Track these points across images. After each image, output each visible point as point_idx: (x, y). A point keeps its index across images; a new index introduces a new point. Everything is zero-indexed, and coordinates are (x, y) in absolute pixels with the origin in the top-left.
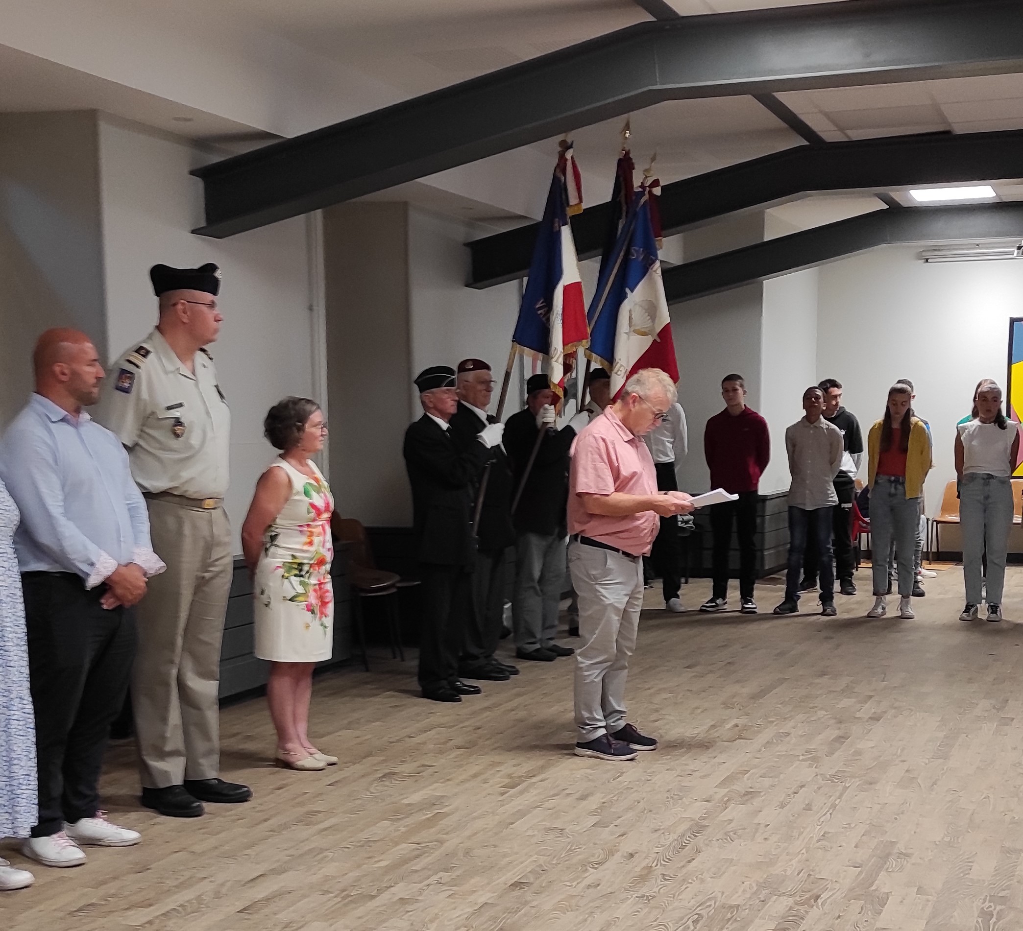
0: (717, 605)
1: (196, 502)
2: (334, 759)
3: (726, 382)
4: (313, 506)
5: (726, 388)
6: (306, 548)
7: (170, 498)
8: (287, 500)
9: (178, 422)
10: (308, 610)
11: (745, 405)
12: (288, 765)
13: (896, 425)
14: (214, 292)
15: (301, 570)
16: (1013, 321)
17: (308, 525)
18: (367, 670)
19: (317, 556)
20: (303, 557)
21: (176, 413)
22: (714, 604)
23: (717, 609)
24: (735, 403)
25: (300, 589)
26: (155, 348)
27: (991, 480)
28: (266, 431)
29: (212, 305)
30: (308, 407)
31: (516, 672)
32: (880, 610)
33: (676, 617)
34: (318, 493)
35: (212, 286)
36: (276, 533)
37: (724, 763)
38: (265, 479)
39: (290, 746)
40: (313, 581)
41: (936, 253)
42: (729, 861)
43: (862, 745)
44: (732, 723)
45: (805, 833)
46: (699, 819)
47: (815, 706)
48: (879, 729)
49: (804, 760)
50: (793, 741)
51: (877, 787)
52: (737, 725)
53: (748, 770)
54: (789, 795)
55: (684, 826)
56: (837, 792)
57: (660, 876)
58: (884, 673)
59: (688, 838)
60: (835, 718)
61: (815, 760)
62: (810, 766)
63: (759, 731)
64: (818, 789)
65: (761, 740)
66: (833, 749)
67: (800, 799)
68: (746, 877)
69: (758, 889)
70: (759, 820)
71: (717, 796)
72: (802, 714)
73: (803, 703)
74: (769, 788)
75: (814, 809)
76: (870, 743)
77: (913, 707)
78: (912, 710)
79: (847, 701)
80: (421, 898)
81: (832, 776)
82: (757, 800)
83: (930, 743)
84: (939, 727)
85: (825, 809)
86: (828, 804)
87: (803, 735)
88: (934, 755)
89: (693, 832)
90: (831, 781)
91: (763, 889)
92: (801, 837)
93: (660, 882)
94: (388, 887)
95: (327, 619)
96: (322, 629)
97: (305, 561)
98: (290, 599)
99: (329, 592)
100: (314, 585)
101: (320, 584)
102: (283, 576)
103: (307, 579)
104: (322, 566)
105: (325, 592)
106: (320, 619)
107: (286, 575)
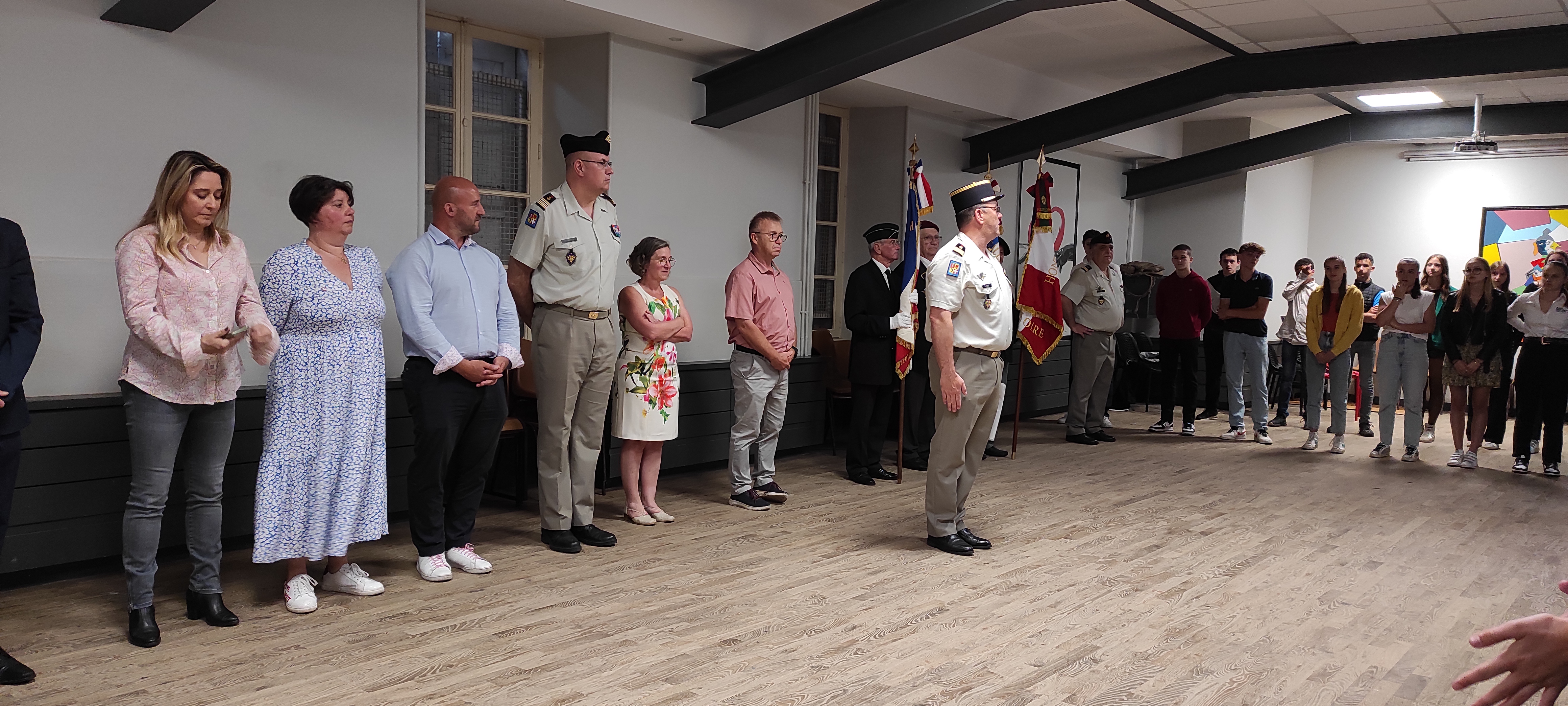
0: (1163, 427)
1: (584, 314)
3: (1176, 252)
5: (1175, 256)
6: (647, 351)
7: (562, 309)
9: (571, 252)
10: (645, 400)
11: (1190, 269)
12: (630, 519)
13: (1335, 291)
14: (607, 154)
15: (643, 369)
16: (1486, 210)
18: (834, 455)
19: (656, 358)
20: (644, 359)
21: (570, 246)
22: (1160, 426)
23: (1163, 430)
24: (1183, 268)
25: (640, 384)
26: (562, 195)
27: (1406, 340)
29: (604, 162)
32: (1313, 444)
34: (662, 310)
35: (605, 149)
36: (627, 340)
37: (1028, 557)
39: (633, 504)
40: (654, 378)
41: (1416, 154)
42: (930, 645)
43: (1167, 556)
44: (1074, 524)
45: (1024, 629)
46: (948, 604)
47: (1163, 518)
48: (1199, 543)
49: (1100, 563)
50: (1109, 545)
51: (1139, 594)
52: (1075, 527)
53: (1040, 566)
54: (1051, 592)
55: (927, 609)
56: (1098, 594)
57: (855, 650)
58: (1257, 496)
59: (919, 620)
60: (1170, 529)
61: (1109, 563)
62: (1099, 569)
63: (1088, 534)
64: (1084, 589)
65: (1082, 541)
66: (1137, 556)
67: (1057, 596)
68: (927, 661)
69: (924, 675)
70: (998, 611)
71: (986, 586)
72: (1143, 523)
73: (1154, 514)
74: (1040, 584)
75: (1058, 608)
76: (1177, 555)
77: (1251, 528)
78: (1247, 529)
79: (1197, 516)
80: (640, 642)
81: (1109, 580)
82: (1018, 593)
83: (1233, 561)
84: (1256, 547)
85: (1068, 609)
86: (1077, 605)
87: (1123, 541)
88: (1224, 572)
89: (930, 614)
90: (1104, 583)
91: (929, 675)
92: (1017, 632)
93: (848, 656)
94: (627, 629)
95: (668, 408)
96: (662, 417)
97: (646, 362)
98: (632, 391)
99: (674, 388)
100: (655, 382)
101: (661, 381)
102: (627, 373)
103: (647, 377)
104: (661, 366)
105: (668, 387)
106: (660, 409)
107: (629, 372)
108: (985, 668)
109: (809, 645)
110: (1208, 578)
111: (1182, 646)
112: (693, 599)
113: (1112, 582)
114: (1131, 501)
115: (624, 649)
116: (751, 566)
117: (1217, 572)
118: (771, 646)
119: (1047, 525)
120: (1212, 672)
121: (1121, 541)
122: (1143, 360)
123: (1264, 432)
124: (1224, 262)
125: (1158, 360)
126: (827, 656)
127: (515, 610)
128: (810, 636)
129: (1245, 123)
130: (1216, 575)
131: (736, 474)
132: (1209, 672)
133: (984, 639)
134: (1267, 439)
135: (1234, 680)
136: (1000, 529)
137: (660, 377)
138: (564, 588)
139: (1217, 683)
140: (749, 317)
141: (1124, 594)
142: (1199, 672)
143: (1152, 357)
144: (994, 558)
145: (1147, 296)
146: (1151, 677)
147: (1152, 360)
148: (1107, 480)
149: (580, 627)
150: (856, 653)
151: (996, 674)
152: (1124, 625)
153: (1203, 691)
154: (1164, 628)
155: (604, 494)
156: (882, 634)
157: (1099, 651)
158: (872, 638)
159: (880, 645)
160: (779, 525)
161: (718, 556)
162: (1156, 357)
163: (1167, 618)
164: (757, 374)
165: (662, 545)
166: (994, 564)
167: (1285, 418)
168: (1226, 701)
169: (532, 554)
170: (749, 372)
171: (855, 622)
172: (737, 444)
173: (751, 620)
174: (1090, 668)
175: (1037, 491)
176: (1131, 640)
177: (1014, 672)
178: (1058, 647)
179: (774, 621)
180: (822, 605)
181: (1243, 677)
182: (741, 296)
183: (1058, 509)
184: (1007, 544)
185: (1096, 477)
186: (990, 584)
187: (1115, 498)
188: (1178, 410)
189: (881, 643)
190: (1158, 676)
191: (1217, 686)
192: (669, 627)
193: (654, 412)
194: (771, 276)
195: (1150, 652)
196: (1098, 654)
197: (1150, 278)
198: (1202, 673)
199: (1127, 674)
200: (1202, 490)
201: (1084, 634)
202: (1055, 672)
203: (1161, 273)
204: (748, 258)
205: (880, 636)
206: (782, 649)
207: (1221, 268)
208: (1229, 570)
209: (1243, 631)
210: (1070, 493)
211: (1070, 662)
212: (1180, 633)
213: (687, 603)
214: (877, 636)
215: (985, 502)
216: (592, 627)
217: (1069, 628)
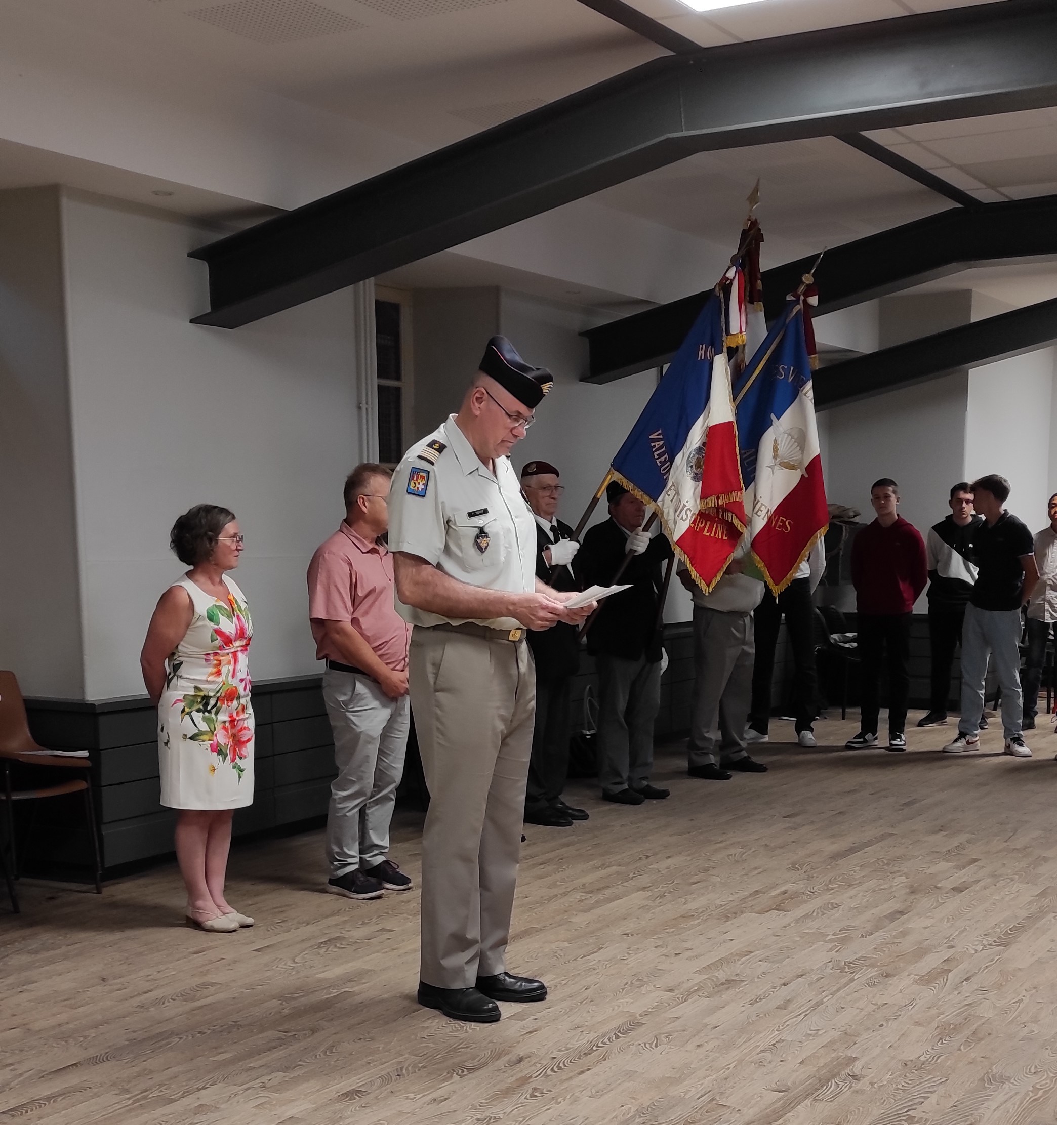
0: (865, 741)
2: (250, 920)
3: (877, 488)
4: (218, 632)
5: (876, 495)
6: (211, 678)
8: (188, 625)
10: (213, 750)
11: (898, 515)
12: (197, 925)
15: (207, 704)
17: (215, 654)
19: (225, 688)
20: (210, 689)
22: (862, 740)
23: (865, 745)
24: (887, 512)
25: (204, 727)
28: (173, 541)
30: (222, 517)
31: (585, 817)
33: (804, 753)
34: (229, 617)
36: (178, 662)
37: (732, 940)
38: (167, 599)
39: (200, 903)
40: (223, 717)
42: (630, 1075)
43: (917, 924)
44: (783, 889)
45: (752, 1041)
46: (640, 1015)
47: (899, 871)
48: (953, 903)
49: (831, 941)
50: (837, 915)
51: (893, 981)
52: (785, 892)
53: (751, 952)
54: (775, 987)
55: (614, 1024)
56: (838, 986)
57: (530, 1091)
58: (1015, 831)
59: (606, 1040)
60: (911, 887)
61: (844, 941)
62: (831, 950)
63: (806, 902)
64: (818, 980)
65: (799, 912)
66: (877, 928)
67: (784, 993)
68: (633, 1098)
69: (634, 1117)
70: (711, 1020)
71: (686, 986)
72: (874, 881)
73: (886, 867)
74: (758, 978)
75: (790, 1008)
76: (928, 922)
77: (1017, 876)
78: (1012, 880)
79: (943, 866)
80: (223, 1106)
81: (848, 964)
82: (731, 992)
83: (1003, 925)
84: (1029, 903)
85: (803, 1009)
86: (814, 1002)
87: (854, 908)
88: (995, 941)
89: (619, 1032)
90: (842, 970)
91: (640, 1117)
92: (743, 1047)
93: (522, 1099)
94: (199, 1090)
95: (243, 760)
96: (235, 772)
97: (211, 694)
98: (191, 738)
99: (249, 730)
100: (224, 722)
101: (232, 721)
102: (183, 711)
103: (213, 715)
104: (232, 700)
105: (241, 730)
106: (233, 761)
107: (187, 710)
108: (713, 1099)
109: (465, 1089)
110: (976, 951)
111: (962, 1048)
112: (279, 1039)
113: (851, 967)
114: (852, 850)
115: (203, 1118)
116: (349, 984)
117: (985, 942)
118: (412, 1096)
119: (746, 893)
120: (1008, 1079)
121: (851, 909)
122: (836, 646)
123: (1018, 741)
124: (955, 501)
125: (855, 645)
126: (494, 1103)
127: (21, 1075)
128: (462, 1076)
129: (964, 298)
130: (985, 946)
131: (336, 849)
132: (1004, 1079)
133: (701, 1060)
134: (1024, 750)
135: (1038, 1086)
136: (685, 904)
137: (231, 716)
138: (85, 1037)
139: (1017, 1093)
140: (344, 616)
141: (871, 983)
142: (991, 1080)
143: (846, 640)
144: (687, 945)
145: (839, 553)
146: (931, 1092)
147: (847, 646)
148: (812, 822)
149: (127, 1091)
150: (533, 1096)
151: (729, 1107)
152: (881, 1026)
153: (1002, 1104)
154: (935, 1024)
155: (99, 892)
156: (561, 1065)
157: (857, 1063)
158: (549, 1072)
159: (562, 1082)
160: (374, 920)
161: (298, 972)
162: (853, 640)
163: (934, 1011)
164: (363, 702)
165: (211, 962)
166: (689, 954)
167: (1033, 718)
168: (1034, 1115)
169: (20, 990)
170: (351, 700)
171: (521, 1051)
172: (340, 806)
173: (373, 1061)
174: (850, 1087)
175: (721, 845)
176: (896, 1045)
177: (753, 1102)
178: (802, 1063)
179: (406, 1059)
180: (466, 1032)
181: (1048, 1081)
182: (333, 589)
183: (756, 868)
184: (699, 924)
185: (798, 819)
186: (691, 984)
187: (830, 847)
188: (884, 714)
189: (565, 1078)
190: (941, 1090)
191: (1018, 1097)
192: (258, 1081)
193: (225, 767)
194: (375, 556)
195: (923, 1058)
196: (857, 1068)
197: (841, 527)
198: (995, 1080)
199: (900, 1091)
200: (942, 829)
201: (833, 1042)
202: (806, 1098)
203: (856, 519)
204: (341, 531)
205: (560, 1068)
206: (428, 1098)
207: (950, 511)
208: (999, 938)
209: (1035, 1020)
210: (766, 845)
211: (823, 1082)
212: (957, 1028)
213: (274, 1044)
214: (555, 1069)
215: (655, 866)
216: (146, 1091)
217: (810, 1035)
